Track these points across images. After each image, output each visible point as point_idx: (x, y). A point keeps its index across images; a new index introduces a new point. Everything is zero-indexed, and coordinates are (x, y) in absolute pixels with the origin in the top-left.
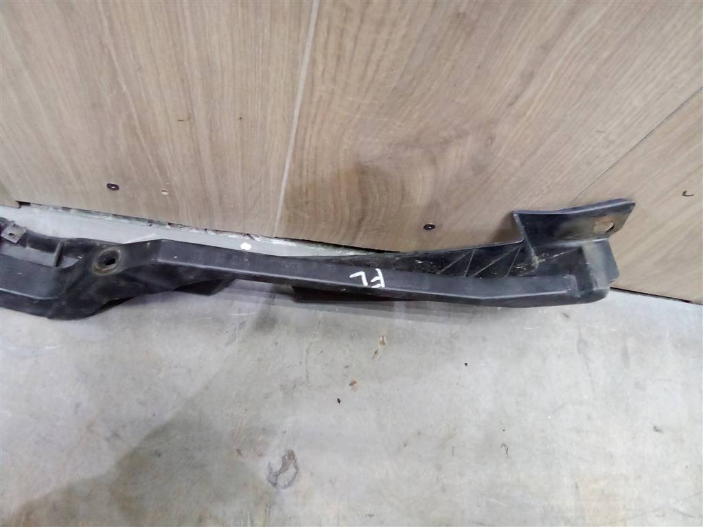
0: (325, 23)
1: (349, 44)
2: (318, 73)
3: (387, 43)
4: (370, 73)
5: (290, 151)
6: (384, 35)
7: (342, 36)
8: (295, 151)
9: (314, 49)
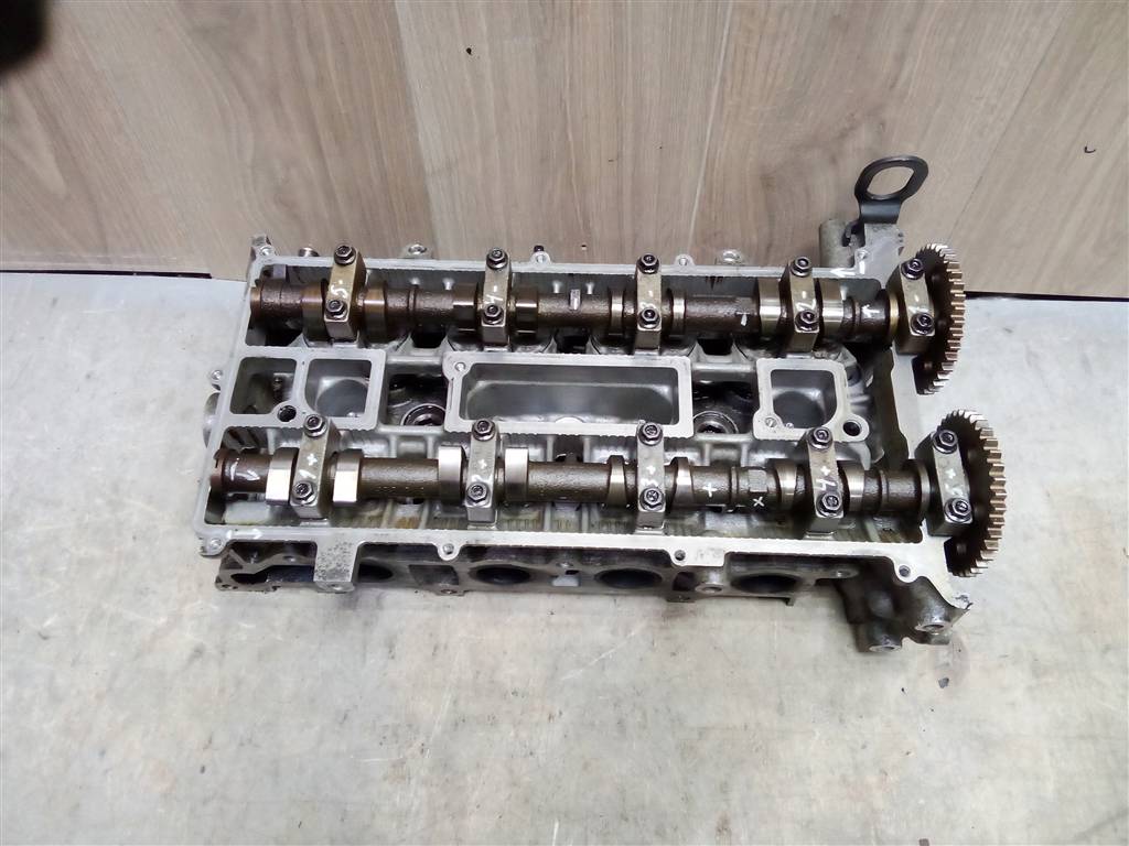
0: (732, 46)
1: (751, 58)
2: (728, 90)
3: (781, 52)
4: (770, 80)
5: (702, 175)
6: (778, 46)
7: (746, 53)
8: (706, 174)
9: (724, 70)
